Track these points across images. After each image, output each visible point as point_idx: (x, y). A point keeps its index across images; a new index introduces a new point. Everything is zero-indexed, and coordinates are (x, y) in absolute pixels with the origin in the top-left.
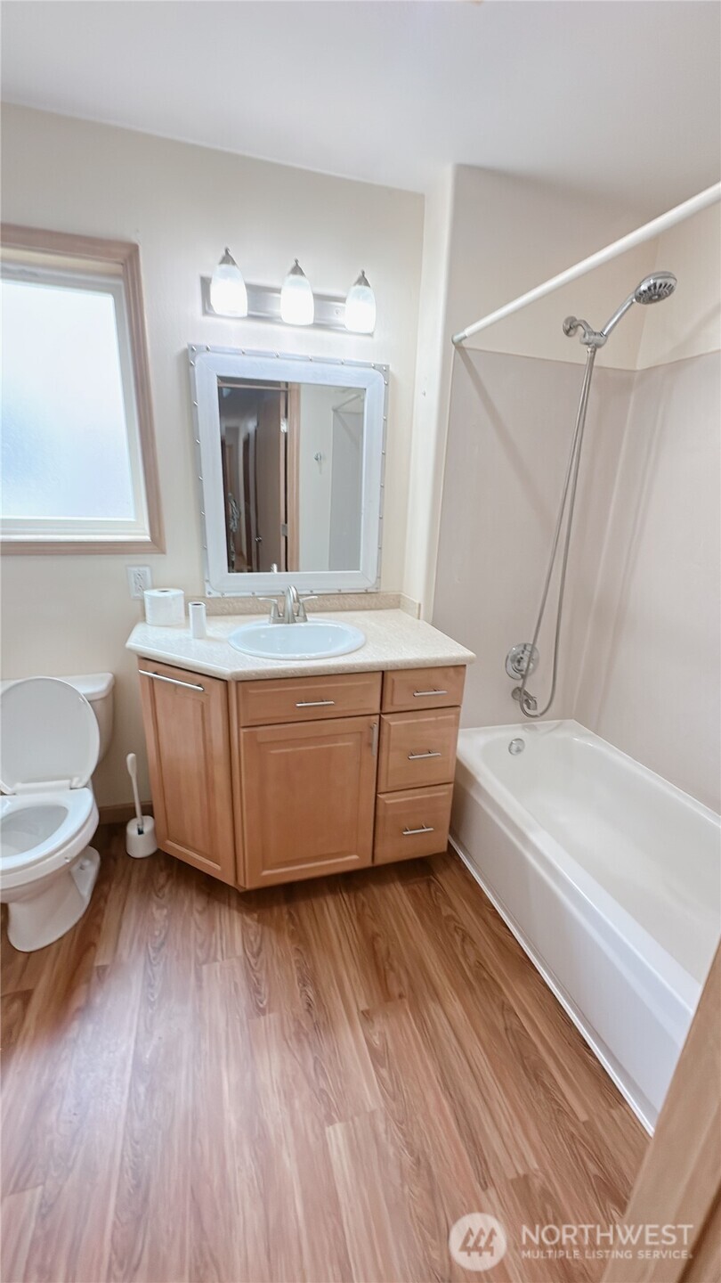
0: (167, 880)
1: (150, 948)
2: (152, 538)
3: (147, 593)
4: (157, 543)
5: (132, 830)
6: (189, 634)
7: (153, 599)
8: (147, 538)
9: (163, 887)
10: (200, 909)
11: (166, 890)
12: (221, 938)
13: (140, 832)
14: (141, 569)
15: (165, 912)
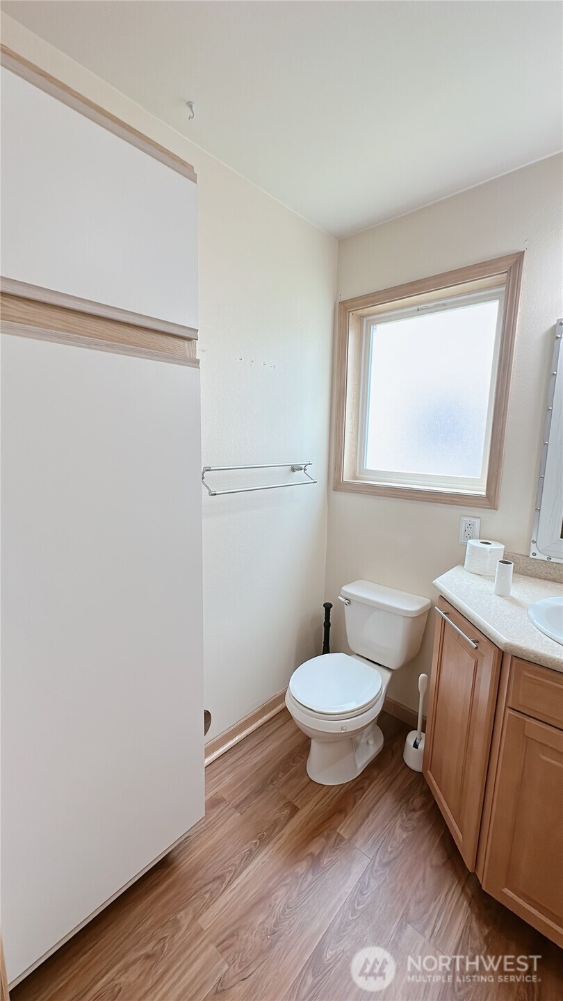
0: (421, 808)
1: (378, 856)
2: (487, 495)
3: (470, 542)
4: (490, 500)
5: (411, 738)
6: (491, 587)
7: (473, 547)
8: (484, 493)
9: (414, 810)
10: (434, 863)
11: (417, 815)
12: (439, 916)
13: (416, 746)
14: (472, 520)
15: (405, 835)
